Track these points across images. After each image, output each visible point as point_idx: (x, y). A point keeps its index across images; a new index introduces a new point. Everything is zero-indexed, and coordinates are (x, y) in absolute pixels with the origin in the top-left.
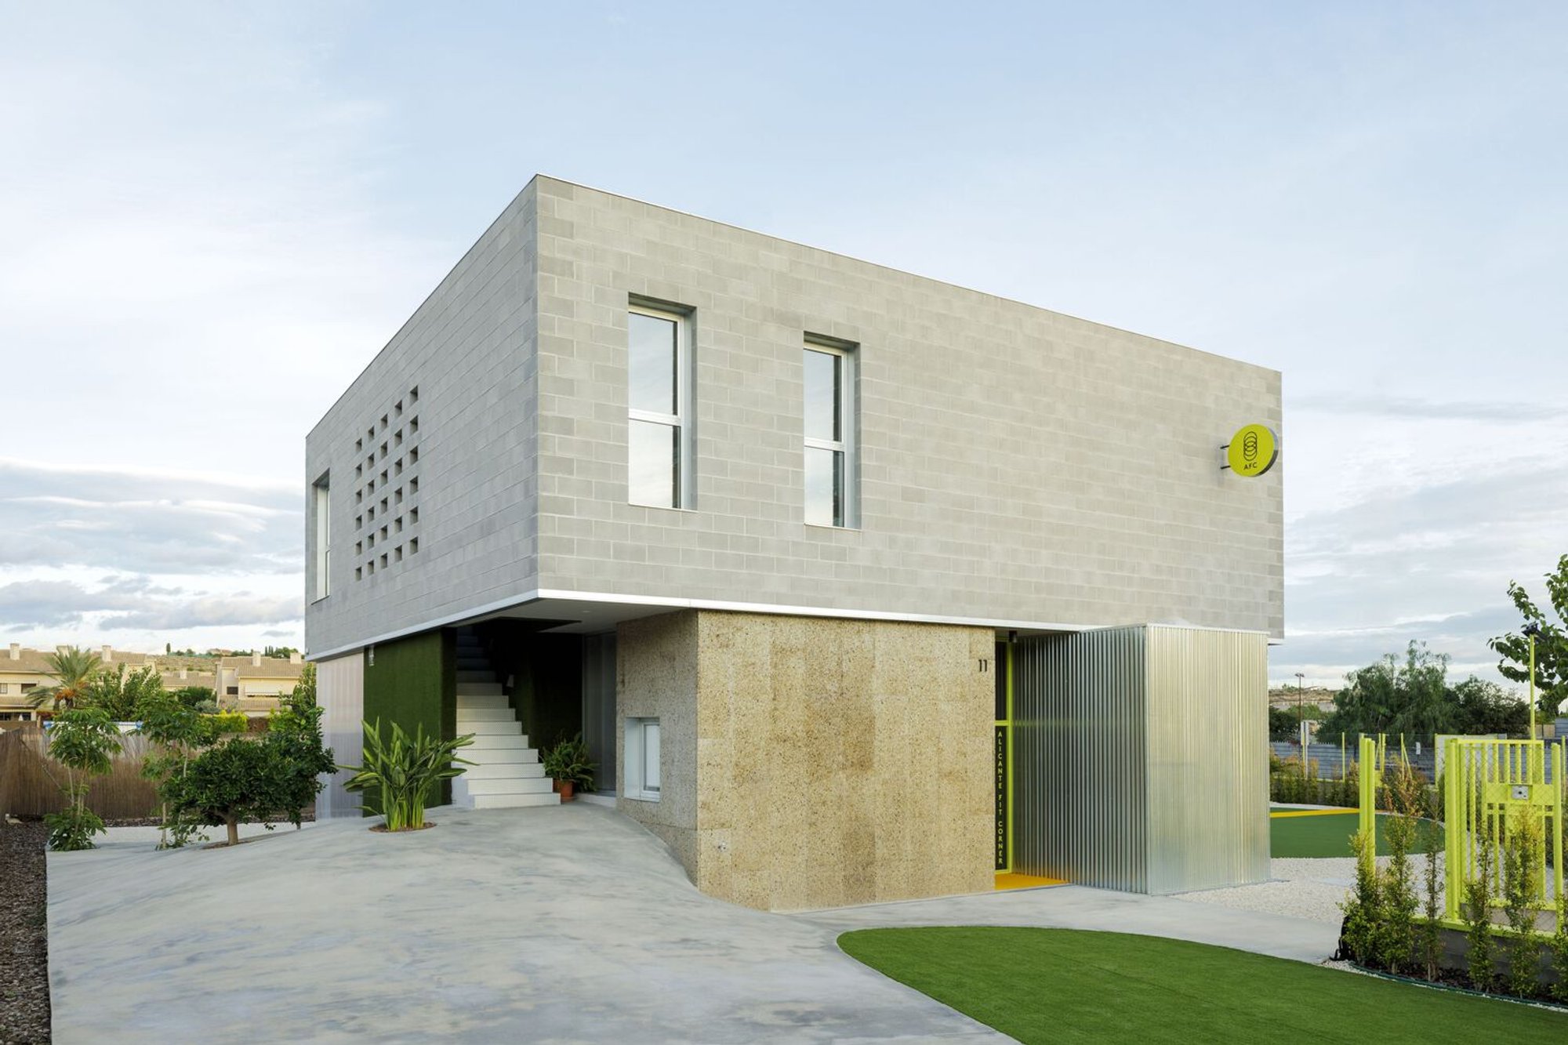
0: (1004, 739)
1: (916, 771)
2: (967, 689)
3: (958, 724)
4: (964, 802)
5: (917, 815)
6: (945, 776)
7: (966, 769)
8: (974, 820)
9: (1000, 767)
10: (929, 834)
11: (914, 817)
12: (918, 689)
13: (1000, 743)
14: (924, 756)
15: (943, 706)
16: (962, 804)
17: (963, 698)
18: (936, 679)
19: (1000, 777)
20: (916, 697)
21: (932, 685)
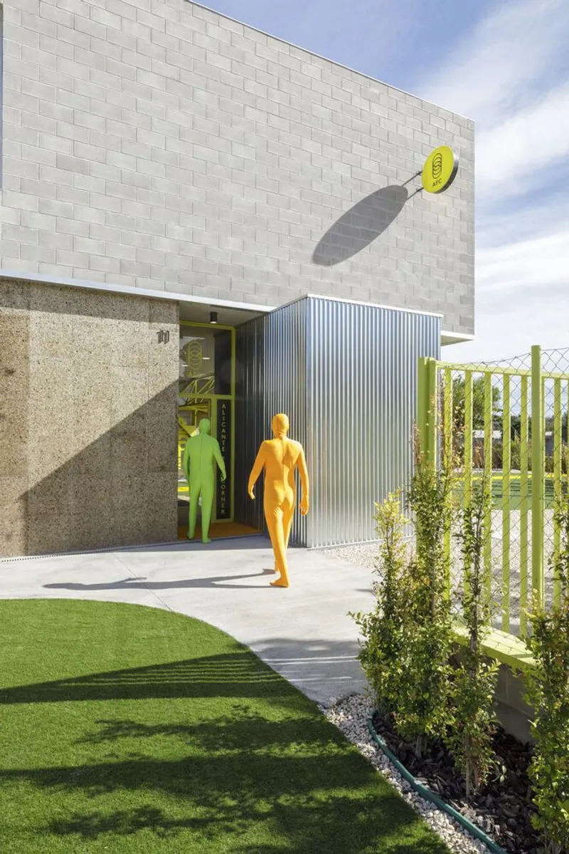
0: (228, 411)
1: (81, 431)
2: (146, 357)
3: (135, 388)
4: (142, 460)
5: (83, 471)
6: (119, 435)
7: (145, 429)
8: (153, 476)
9: (223, 434)
10: (97, 489)
11: (80, 472)
12: (86, 353)
13: (223, 414)
14: (92, 416)
15: (116, 370)
16: (139, 461)
17: (141, 364)
18: (108, 344)
19: (224, 441)
20: (83, 360)
21: (103, 350)
